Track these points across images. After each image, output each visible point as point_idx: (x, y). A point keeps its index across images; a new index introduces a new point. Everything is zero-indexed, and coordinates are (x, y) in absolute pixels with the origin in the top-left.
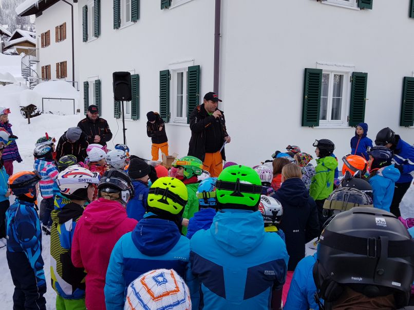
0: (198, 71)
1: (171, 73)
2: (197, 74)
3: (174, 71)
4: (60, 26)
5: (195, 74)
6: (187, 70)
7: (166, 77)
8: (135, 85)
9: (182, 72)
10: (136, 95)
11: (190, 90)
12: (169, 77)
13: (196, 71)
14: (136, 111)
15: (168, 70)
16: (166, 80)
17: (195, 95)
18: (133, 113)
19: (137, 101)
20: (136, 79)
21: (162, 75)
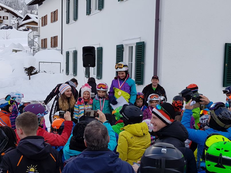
0: (143, 46)
1: (124, 47)
2: (143, 48)
3: (127, 45)
4: (54, 12)
5: (141, 47)
6: (136, 45)
7: (120, 50)
8: (100, 54)
9: (132, 46)
10: (100, 62)
11: (137, 59)
12: (123, 49)
13: (141, 46)
14: (99, 73)
15: (122, 45)
16: (120, 51)
17: (141, 63)
18: (97, 74)
19: (101, 66)
20: (100, 50)
21: (118, 48)
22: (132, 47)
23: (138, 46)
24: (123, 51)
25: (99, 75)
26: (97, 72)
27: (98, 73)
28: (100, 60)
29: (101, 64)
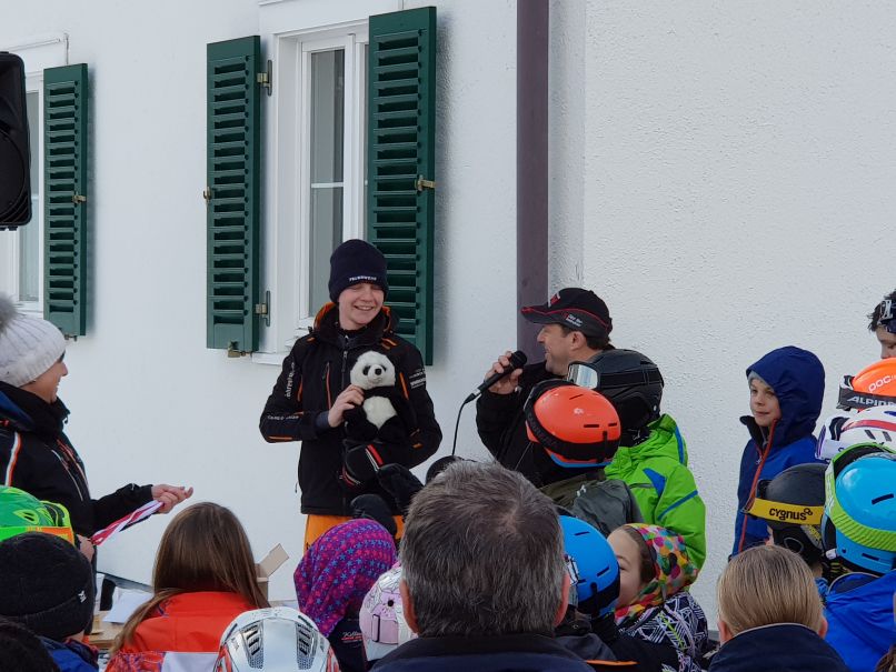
0: (424, 41)
1: (274, 53)
2: (424, 57)
3: (292, 40)
6: (366, 39)
7: (241, 81)
8: (71, 127)
9: (336, 45)
10: (71, 188)
11: (381, 155)
12: (262, 78)
13: (413, 42)
14: (70, 284)
15: (257, 38)
16: (241, 95)
17: (410, 185)
18: (53, 296)
19: (78, 223)
20: (71, 90)
21: (218, 71)
22: (339, 55)
23: (383, 47)
24: (261, 91)
25: (69, 296)
26: (53, 272)
27: (53, 284)
28: (71, 175)
29: (78, 211)
